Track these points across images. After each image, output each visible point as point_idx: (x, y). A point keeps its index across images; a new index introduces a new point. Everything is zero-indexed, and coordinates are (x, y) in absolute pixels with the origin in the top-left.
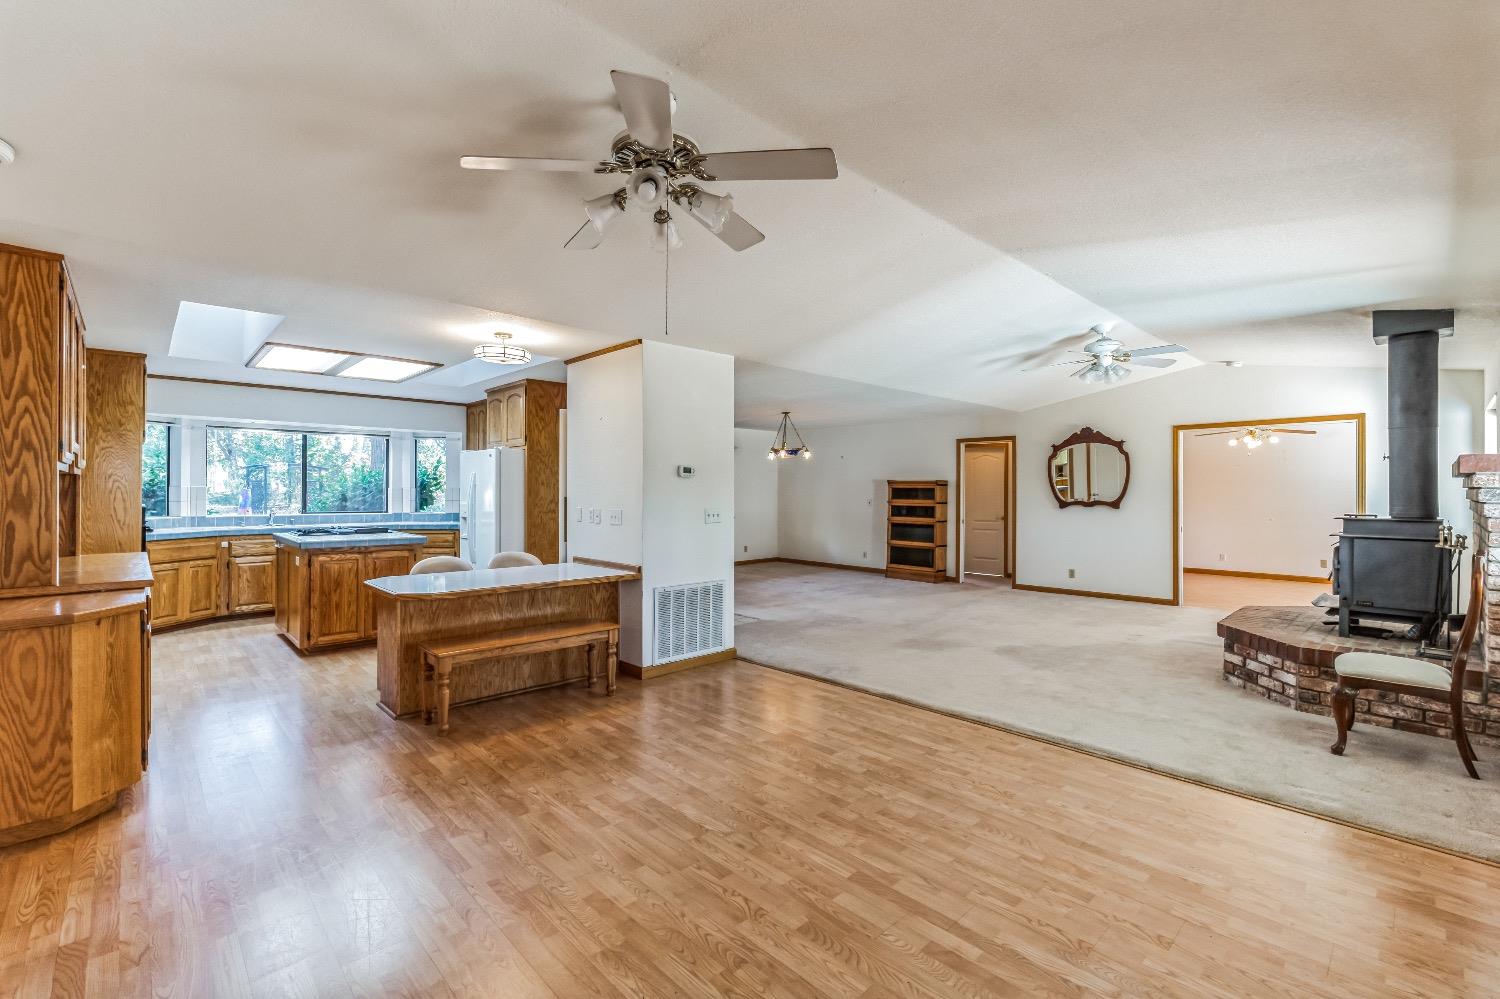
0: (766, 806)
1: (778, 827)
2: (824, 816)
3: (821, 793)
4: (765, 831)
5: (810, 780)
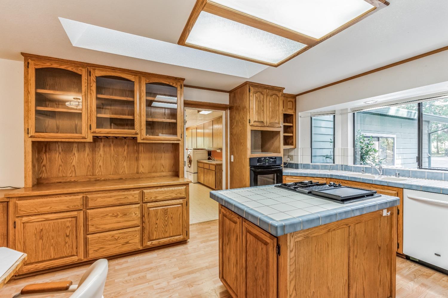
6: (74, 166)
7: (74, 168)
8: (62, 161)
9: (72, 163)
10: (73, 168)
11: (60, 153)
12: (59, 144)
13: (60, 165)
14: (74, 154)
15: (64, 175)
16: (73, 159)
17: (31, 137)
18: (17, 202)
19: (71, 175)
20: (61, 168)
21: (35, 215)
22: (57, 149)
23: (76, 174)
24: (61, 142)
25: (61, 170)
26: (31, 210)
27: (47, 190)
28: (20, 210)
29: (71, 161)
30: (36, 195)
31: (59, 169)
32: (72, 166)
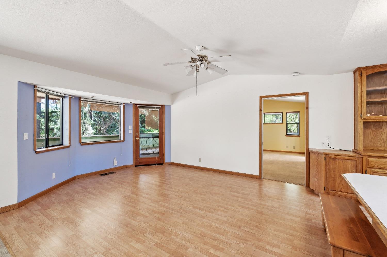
0: (180, 215)
1: (175, 210)
2: (164, 214)
3: (163, 222)
4: (179, 208)
5: (167, 227)
6: (383, 139)
7: (384, 141)
8: (373, 135)
9: (381, 137)
10: (382, 140)
11: (372, 129)
12: (372, 123)
13: (372, 138)
14: (384, 130)
15: (375, 145)
16: (382, 133)
17: (364, 119)
18: (368, 158)
19: (380, 145)
20: (372, 139)
21: (382, 169)
22: (370, 127)
23: (385, 145)
24: (373, 122)
25: (372, 141)
26: (377, 165)
27: (377, 153)
28: (370, 164)
29: (381, 135)
30: (378, 156)
31: (371, 141)
32: (381, 139)
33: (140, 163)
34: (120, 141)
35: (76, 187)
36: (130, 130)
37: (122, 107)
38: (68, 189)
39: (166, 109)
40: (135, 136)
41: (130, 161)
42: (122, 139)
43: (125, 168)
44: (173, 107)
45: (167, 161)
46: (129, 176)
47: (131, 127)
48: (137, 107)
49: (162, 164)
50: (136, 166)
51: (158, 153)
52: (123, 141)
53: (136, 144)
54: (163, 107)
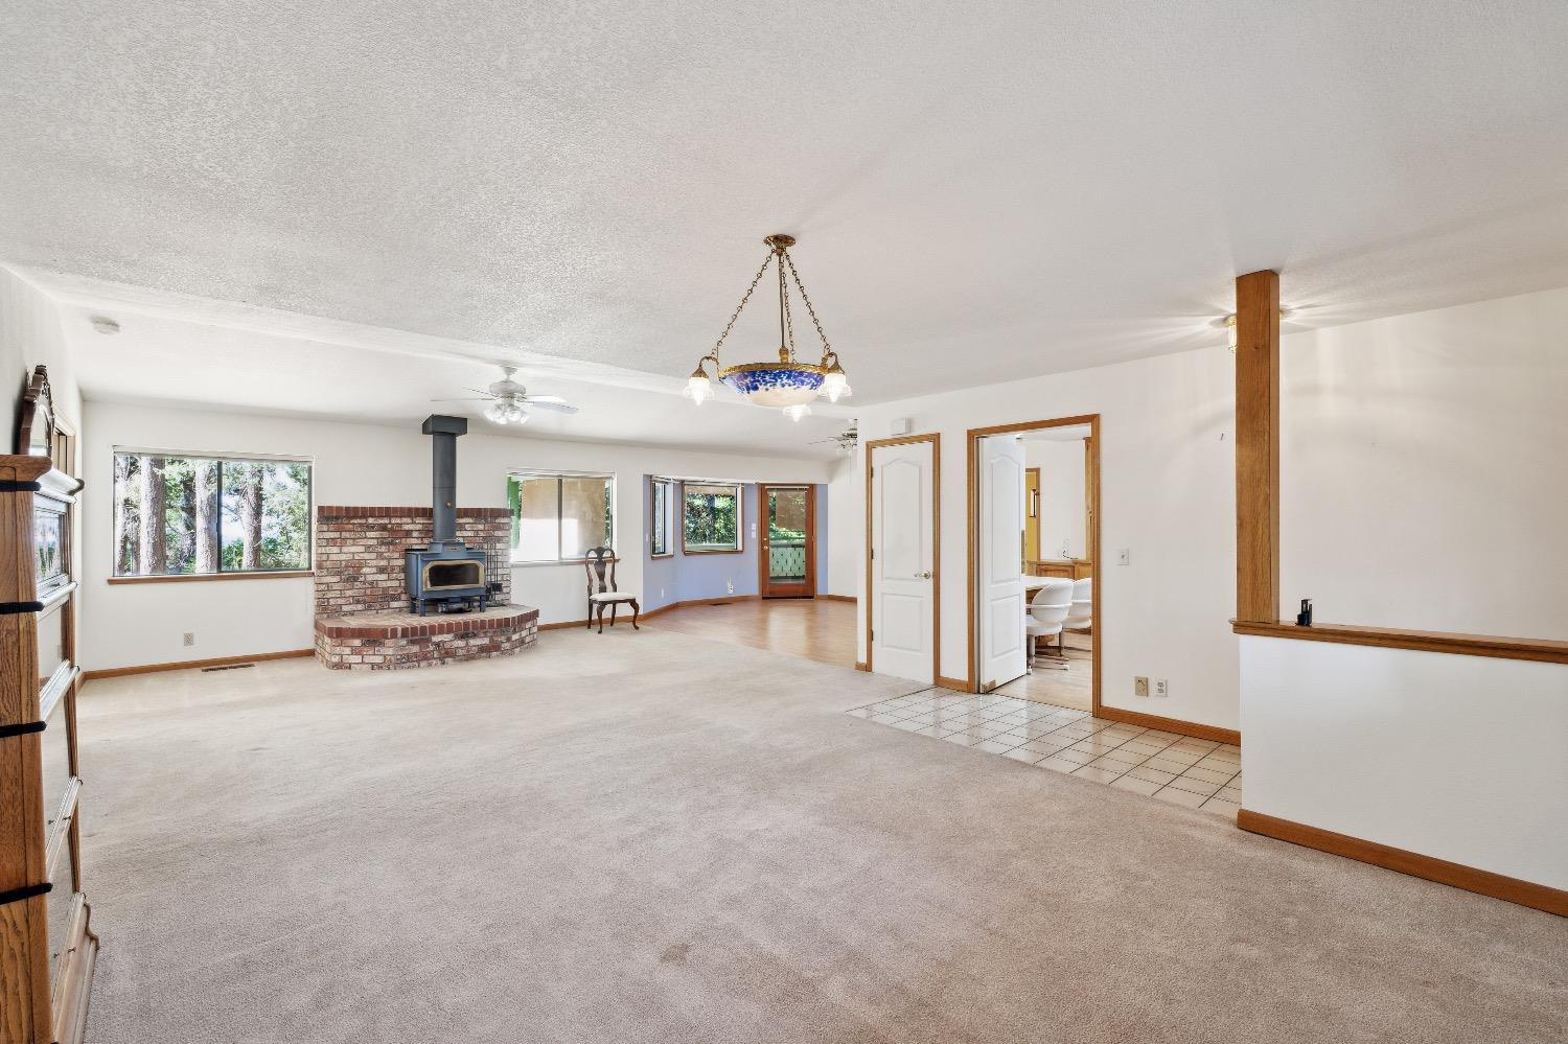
33: (771, 593)
34: (736, 552)
35: (679, 614)
36: (754, 534)
37: (739, 490)
38: (671, 614)
39: (819, 493)
40: (762, 544)
41: (753, 588)
42: (740, 548)
43: (744, 600)
44: (831, 487)
45: (820, 591)
46: (753, 612)
47: (754, 526)
48: (763, 489)
49: (812, 597)
50: (764, 598)
51: (803, 577)
52: (742, 552)
53: (764, 557)
54: (812, 487)
